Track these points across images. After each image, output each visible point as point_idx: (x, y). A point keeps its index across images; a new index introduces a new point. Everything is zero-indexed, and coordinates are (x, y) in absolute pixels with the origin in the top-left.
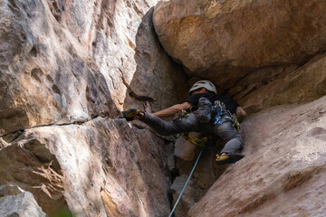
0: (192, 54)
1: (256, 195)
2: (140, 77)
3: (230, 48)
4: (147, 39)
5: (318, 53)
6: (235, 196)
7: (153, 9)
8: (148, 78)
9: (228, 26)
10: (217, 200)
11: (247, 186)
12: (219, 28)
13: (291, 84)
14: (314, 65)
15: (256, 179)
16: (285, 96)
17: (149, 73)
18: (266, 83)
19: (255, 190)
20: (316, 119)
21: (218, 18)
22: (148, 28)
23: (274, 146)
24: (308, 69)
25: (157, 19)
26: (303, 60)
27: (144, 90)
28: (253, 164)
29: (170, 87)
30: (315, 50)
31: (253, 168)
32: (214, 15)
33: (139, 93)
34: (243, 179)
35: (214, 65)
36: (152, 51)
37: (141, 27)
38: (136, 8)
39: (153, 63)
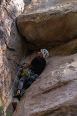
0: (29, 35)
1: (48, 88)
2: (11, 42)
4: (14, 28)
6: (41, 87)
7: (17, 18)
9: (43, 26)
10: (35, 88)
11: (46, 84)
13: (63, 49)
15: (49, 82)
17: (14, 40)
19: (48, 86)
20: (70, 63)
21: (39, 23)
22: (15, 24)
23: (56, 70)
25: (18, 21)
27: (12, 46)
28: (48, 76)
31: (48, 78)
33: (10, 47)
34: (44, 81)
36: (16, 33)
37: (13, 24)
38: (11, 17)
39: (16, 37)
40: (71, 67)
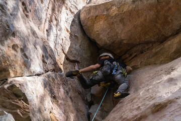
0: (101, 36)
1: (136, 116)
2: (72, 49)
3: (123, 33)
4: (77, 28)
5: (171, 36)
6: (124, 116)
7: (80, 11)
8: (77, 50)
9: (122, 20)
10: (114, 118)
11: (131, 110)
12: (116, 22)
13: (156, 53)
14: (169, 43)
15: (136, 107)
16: (152, 60)
17: (78, 47)
18: (142, 53)
19: (135, 113)
20: (170, 73)
21: (116, 16)
22: (77, 21)
23: (147, 88)
24: (166, 45)
25: (82, 16)
26: (163, 39)
27: (74, 57)
28: (134, 99)
29: (89, 55)
30: (170, 34)
31: (135, 101)
32: (114, 14)
33: (72, 58)
34: (129, 107)
35: (113, 43)
36: (79, 34)
37: (73, 21)
38: (70, 10)
39: (80, 41)
40: (171, 80)
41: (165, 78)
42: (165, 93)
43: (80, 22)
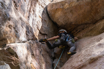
0: (59, 20)
1: (80, 65)
2: (43, 28)
3: (72, 18)
4: (45, 15)
5: (100, 20)
6: (73, 65)
7: (47, 6)
8: (46, 28)
9: (71, 11)
10: (68, 66)
11: (77, 62)
12: (68, 12)
13: (91, 30)
14: (99, 24)
15: (80, 60)
16: (89, 33)
17: (46, 26)
18: (83, 29)
19: (80, 63)
20: (99, 41)
21: (68, 9)
22: (45, 12)
23: (86, 49)
24: (97, 25)
25: (48, 9)
26: (95, 22)
28: (79, 55)
29: (53, 31)
30: (99, 19)
31: (79, 57)
32: (67, 8)
33: (43, 33)
34: (76, 60)
35: (67, 24)
36: (47, 19)
37: (43, 12)
38: (42, 6)
39: (47, 23)
40: (100, 45)
41: (97, 43)
42: (97, 52)
43: (47, 12)
